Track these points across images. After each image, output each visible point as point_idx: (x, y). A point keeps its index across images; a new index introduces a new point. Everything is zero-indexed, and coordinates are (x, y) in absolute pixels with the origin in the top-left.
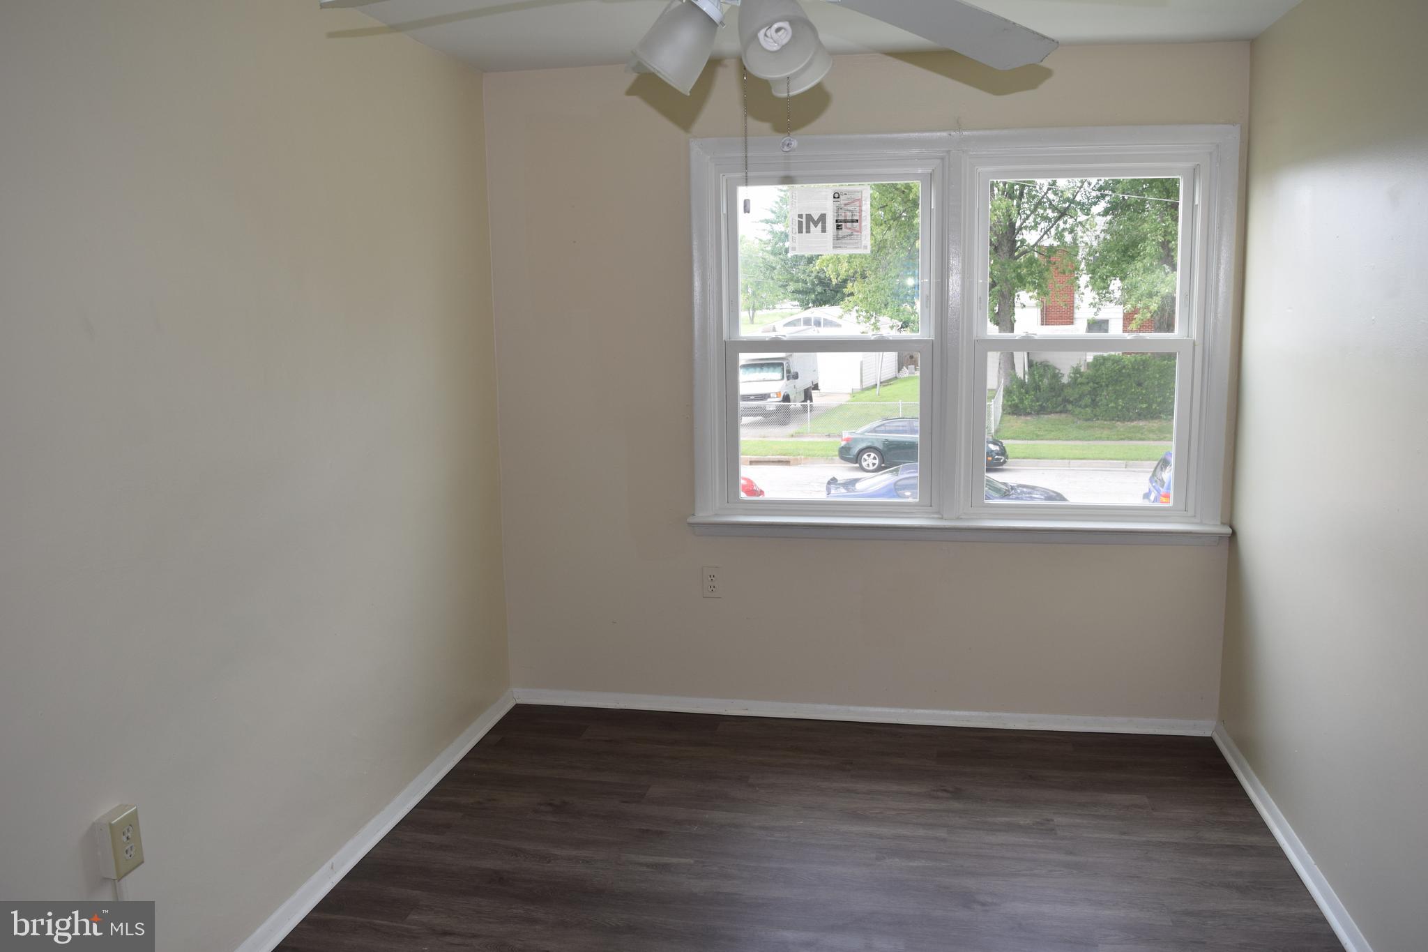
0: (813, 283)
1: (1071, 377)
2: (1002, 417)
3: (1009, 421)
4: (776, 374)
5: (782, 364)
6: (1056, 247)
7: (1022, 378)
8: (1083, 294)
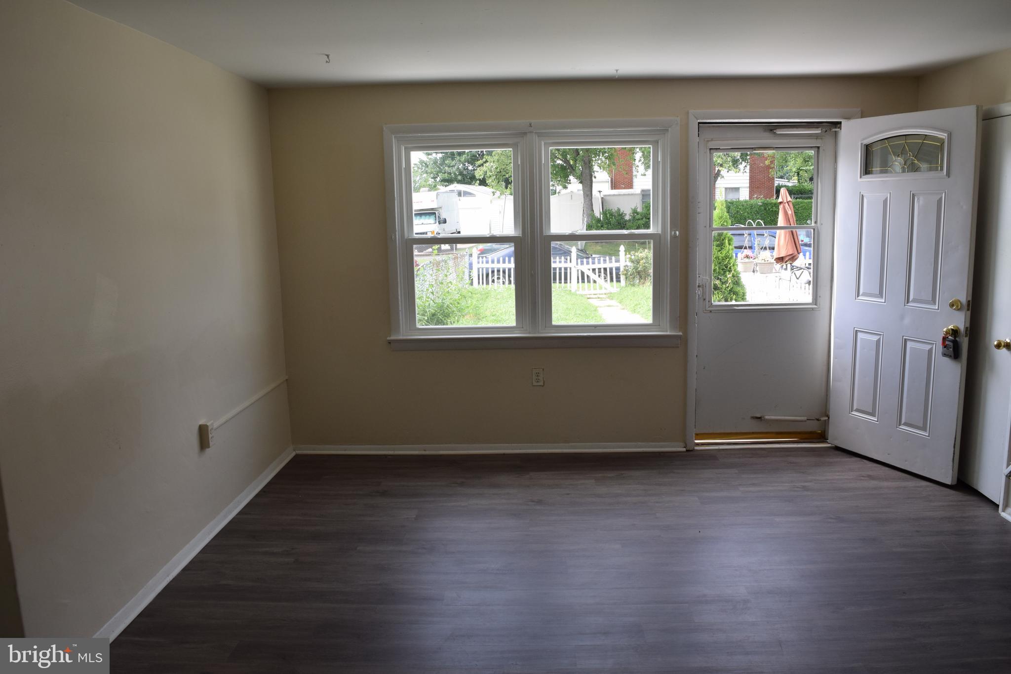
0: (455, 174)
1: (631, 216)
4: (431, 220)
5: (435, 213)
7: (599, 217)
8: (638, 166)
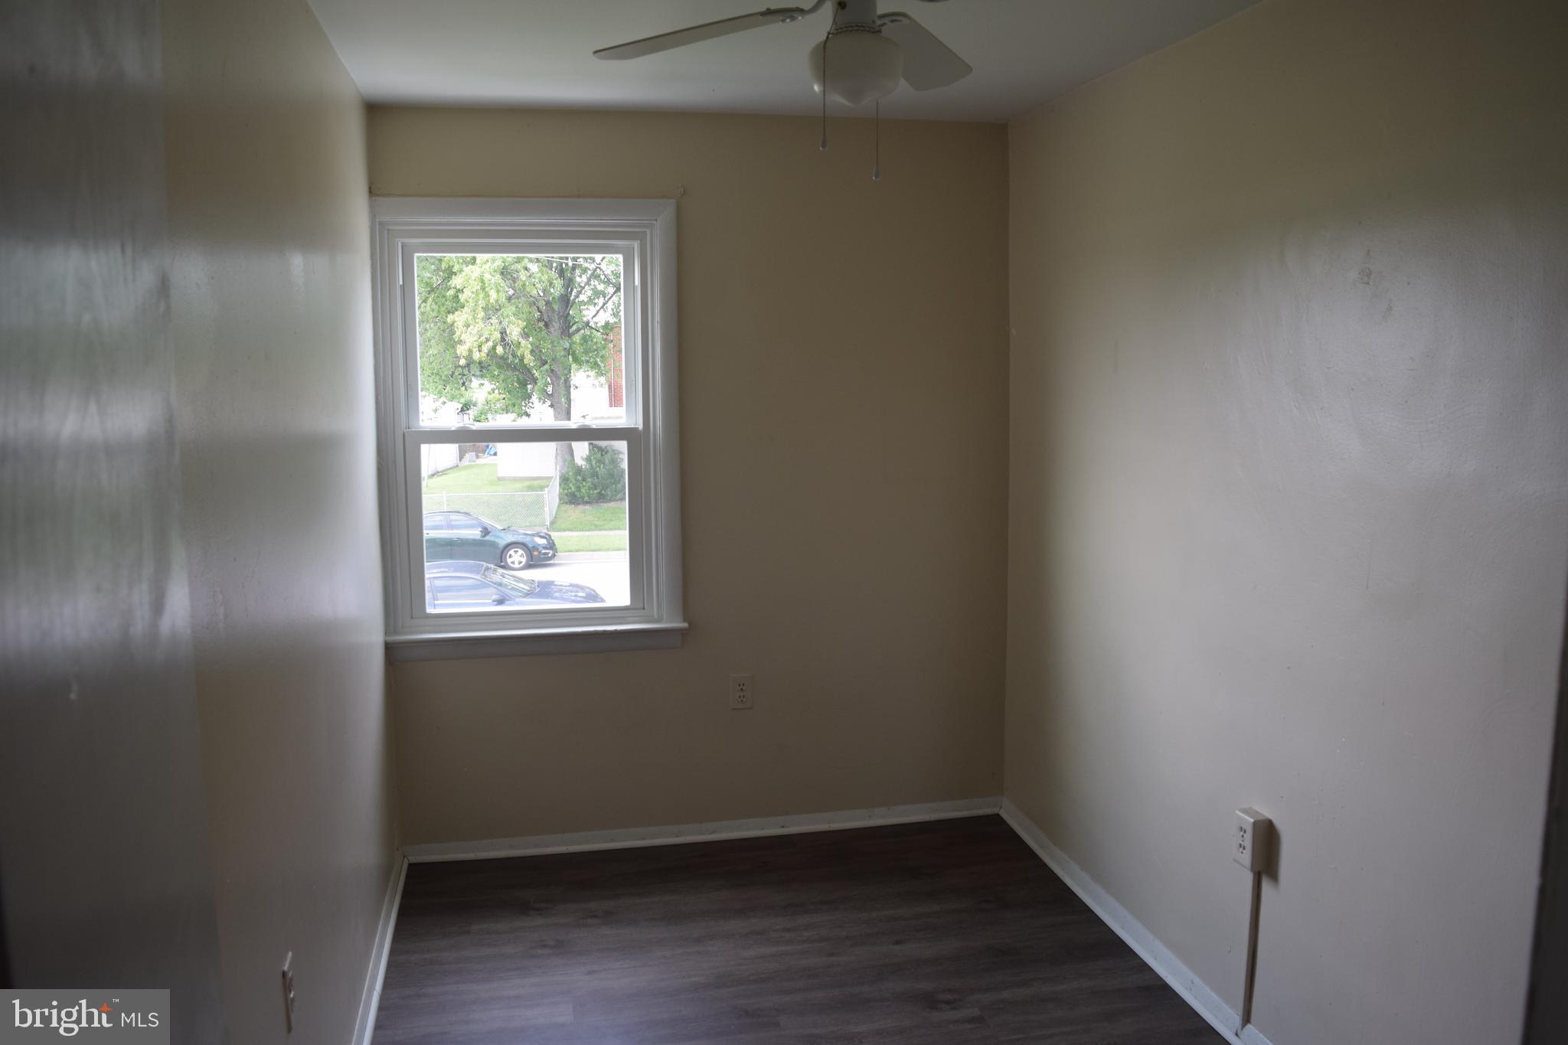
2: (558, 507)
3: (566, 511)
6: (613, 324)
